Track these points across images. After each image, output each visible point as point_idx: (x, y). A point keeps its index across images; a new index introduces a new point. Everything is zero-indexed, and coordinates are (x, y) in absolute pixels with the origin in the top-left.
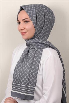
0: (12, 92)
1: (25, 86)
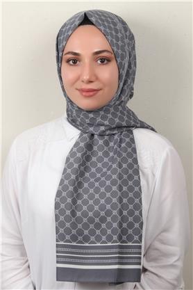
0: (57, 268)
1: (110, 244)
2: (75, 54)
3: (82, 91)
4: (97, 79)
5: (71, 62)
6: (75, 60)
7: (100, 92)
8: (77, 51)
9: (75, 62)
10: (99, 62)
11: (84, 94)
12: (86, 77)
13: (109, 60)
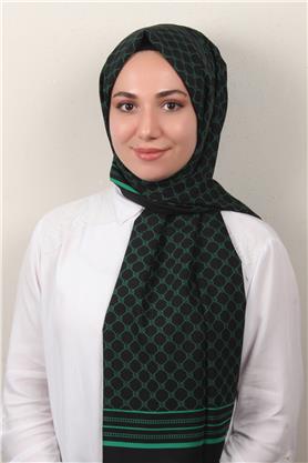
2: (130, 96)
3: (140, 151)
4: (163, 133)
5: (124, 107)
6: (131, 104)
7: (168, 154)
8: (132, 92)
9: (130, 106)
10: (166, 107)
11: (143, 156)
12: (145, 131)
13: (181, 105)
